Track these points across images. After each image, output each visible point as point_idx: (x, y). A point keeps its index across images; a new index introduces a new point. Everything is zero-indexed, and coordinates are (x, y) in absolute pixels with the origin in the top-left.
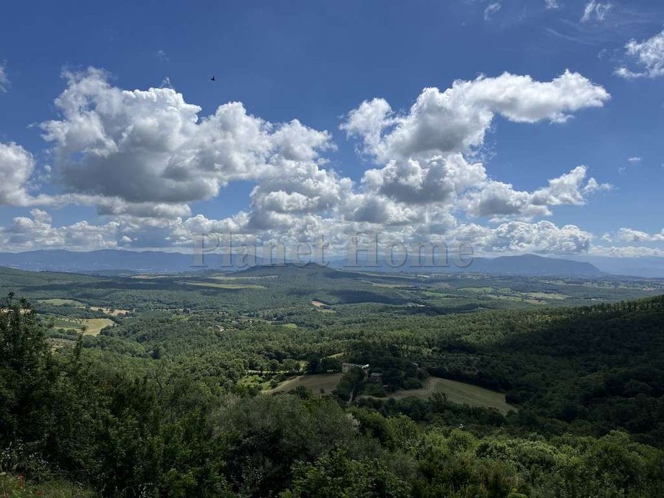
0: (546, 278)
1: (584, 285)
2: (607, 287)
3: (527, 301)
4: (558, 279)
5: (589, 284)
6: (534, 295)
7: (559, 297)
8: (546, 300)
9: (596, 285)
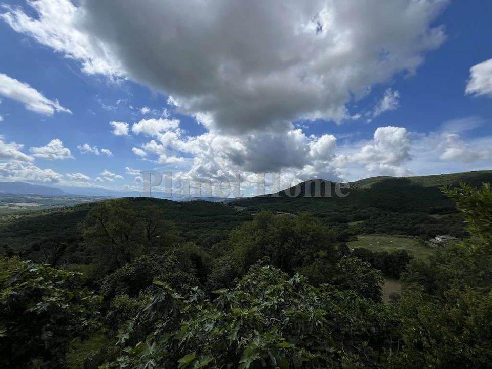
0: (29, 195)
1: (53, 199)
2: (66, 200)
3: (12, 208)
4: (38, 196)
5: (56, 199)
6: (18, 204)
7: (35, 205)
8: (26, 207)
9: (60, 199)
